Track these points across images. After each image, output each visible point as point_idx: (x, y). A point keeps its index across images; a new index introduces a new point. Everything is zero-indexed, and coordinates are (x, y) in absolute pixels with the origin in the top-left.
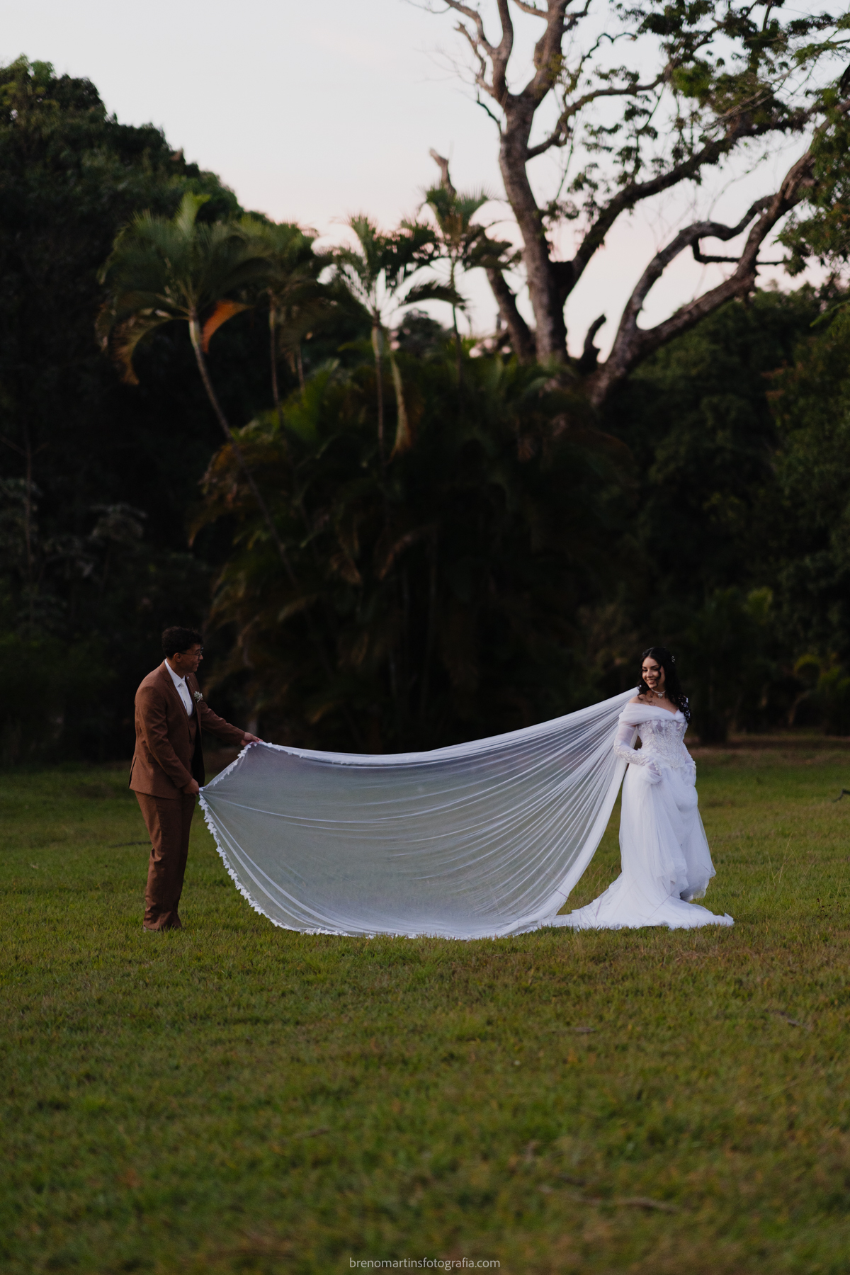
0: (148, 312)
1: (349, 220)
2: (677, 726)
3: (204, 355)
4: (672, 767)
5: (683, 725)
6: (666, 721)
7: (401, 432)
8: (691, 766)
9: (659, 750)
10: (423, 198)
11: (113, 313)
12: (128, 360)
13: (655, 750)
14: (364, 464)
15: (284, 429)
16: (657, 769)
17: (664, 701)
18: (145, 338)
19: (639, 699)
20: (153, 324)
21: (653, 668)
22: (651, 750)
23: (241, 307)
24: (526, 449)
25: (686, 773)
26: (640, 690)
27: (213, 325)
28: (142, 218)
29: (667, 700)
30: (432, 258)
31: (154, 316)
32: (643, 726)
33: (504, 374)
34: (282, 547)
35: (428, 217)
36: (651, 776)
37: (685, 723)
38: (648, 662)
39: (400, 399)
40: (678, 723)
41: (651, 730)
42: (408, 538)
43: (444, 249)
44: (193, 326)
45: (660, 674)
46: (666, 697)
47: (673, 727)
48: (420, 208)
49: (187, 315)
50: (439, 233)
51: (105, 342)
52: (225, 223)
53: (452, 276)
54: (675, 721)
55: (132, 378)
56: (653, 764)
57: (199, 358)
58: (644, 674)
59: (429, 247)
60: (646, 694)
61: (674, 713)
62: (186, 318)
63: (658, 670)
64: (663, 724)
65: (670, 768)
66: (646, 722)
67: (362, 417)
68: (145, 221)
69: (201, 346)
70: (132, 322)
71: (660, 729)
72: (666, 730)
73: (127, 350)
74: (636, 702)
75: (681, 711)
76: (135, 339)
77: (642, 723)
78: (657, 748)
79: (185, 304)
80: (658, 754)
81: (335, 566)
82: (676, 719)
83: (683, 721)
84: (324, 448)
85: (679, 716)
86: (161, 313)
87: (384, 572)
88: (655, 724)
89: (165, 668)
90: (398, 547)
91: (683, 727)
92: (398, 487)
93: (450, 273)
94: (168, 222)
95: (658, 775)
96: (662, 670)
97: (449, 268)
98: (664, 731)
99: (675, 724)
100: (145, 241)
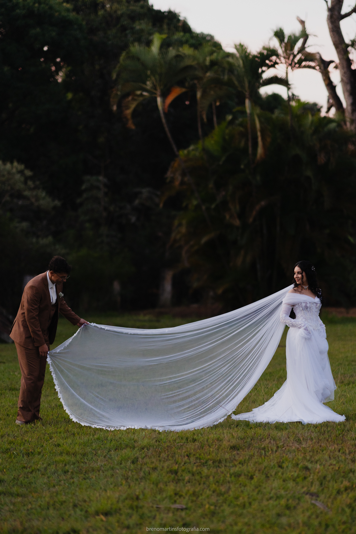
0: (139, 92)
1: (234, 46)
2: (316, 306)
3: (165, 113)
4: (314, 329)
5: (319, 305)
6: (310, 303)
7: (260, 150)
8: (323, 328)
9: (306, 320)
10: (272, 34)
11: (119, 93)
12: (129, 117)
13: (304, 320)
14: (242, 167)
15: (204, 150)
16: (309, 330)
17: (308, 291)
18: (137, 106)
19: (294, 290)
20: (141, 99)
21: (298, 273)
22: (302, 320)
23: (184, 90)
24: (322, 159)
25: (321, 332)
26: (294, 285)
27: (170, 99)
28: (134, 46)
29: (310, 291)
30: (276, 63)
31: (141, 95)
32: (296, 306)
33: (312, 122)
34: (204, 208)
35: (275, 43)
36: (306, 334)
37: (320, 304)
38: (297, 269)
39: (259, 134)
40: (317, 304)
41: (302, 309)
42: (263, 203)
43: (283, 60)
44: (159, 100)
45: (302, 276)
46: (309, 289)
47: (314, 306)
48: (270, 39)
49: (156, 94)
50: (280, 51)
51: (115, 108)
52: (174, 48)
53: (287, 73)
54: (315, 303)
55: (131, 125)
56: (306, 327)
57: (162, 115)
58: (295, 276)
59: (274, 58)
60: (298, 288)
61: (314, 298)
62: (155, 95)
63: (302, 274)
64: (308, 305)
65: (313, 330)
66: (298, 304)
67: (242, 144)
68: (136, 48)
69: (163, 109)
70: (130, 98)
71: (306, 308)
72: (310, 308)
73: (129, 112)
74: (292, 292)
75: (318, 297)
76: (133, 106)
77: (296, 305)
78: (305, 319)
79: (156, 89)
80: (306, 322)
81: (228, 217)
82: (316, 302)
83: (319, 302)
84: (223, 159)
85: (317, 300)
86: (145, 94)
87: (251, 220)
88: (304, 305)
89: (46, 275)
90: (258, 207)
91: (319, 306)
92: (258, 178)
93: (286, 72)
94: (147, 48)
95: (310, 333)
96: (304, 274)
97: (286, 69)
98: (309, 309)
99: (315, 304)
100: (135, 58)
